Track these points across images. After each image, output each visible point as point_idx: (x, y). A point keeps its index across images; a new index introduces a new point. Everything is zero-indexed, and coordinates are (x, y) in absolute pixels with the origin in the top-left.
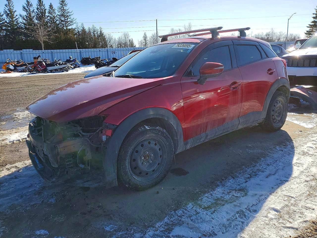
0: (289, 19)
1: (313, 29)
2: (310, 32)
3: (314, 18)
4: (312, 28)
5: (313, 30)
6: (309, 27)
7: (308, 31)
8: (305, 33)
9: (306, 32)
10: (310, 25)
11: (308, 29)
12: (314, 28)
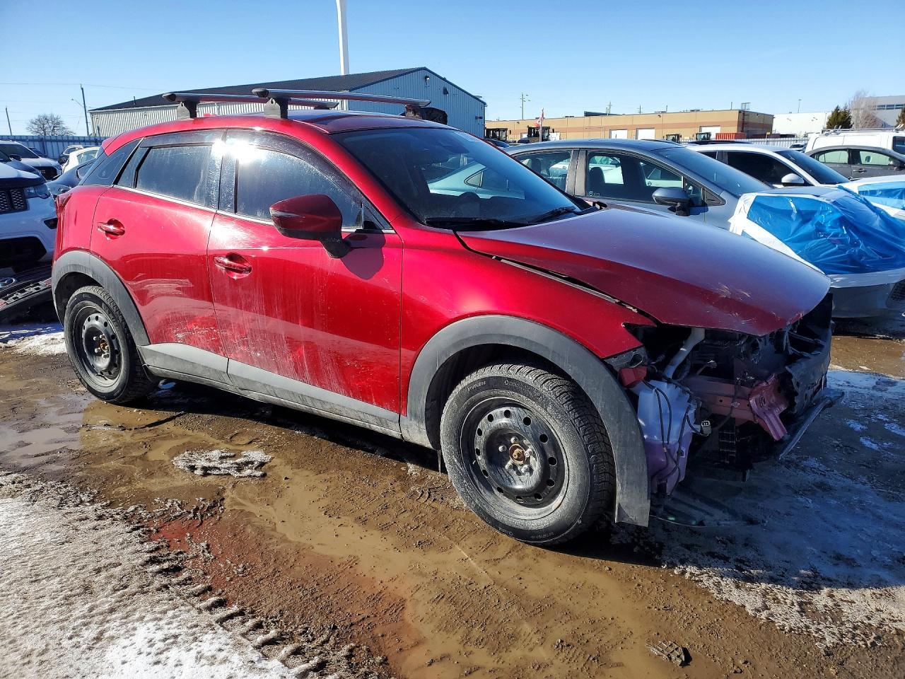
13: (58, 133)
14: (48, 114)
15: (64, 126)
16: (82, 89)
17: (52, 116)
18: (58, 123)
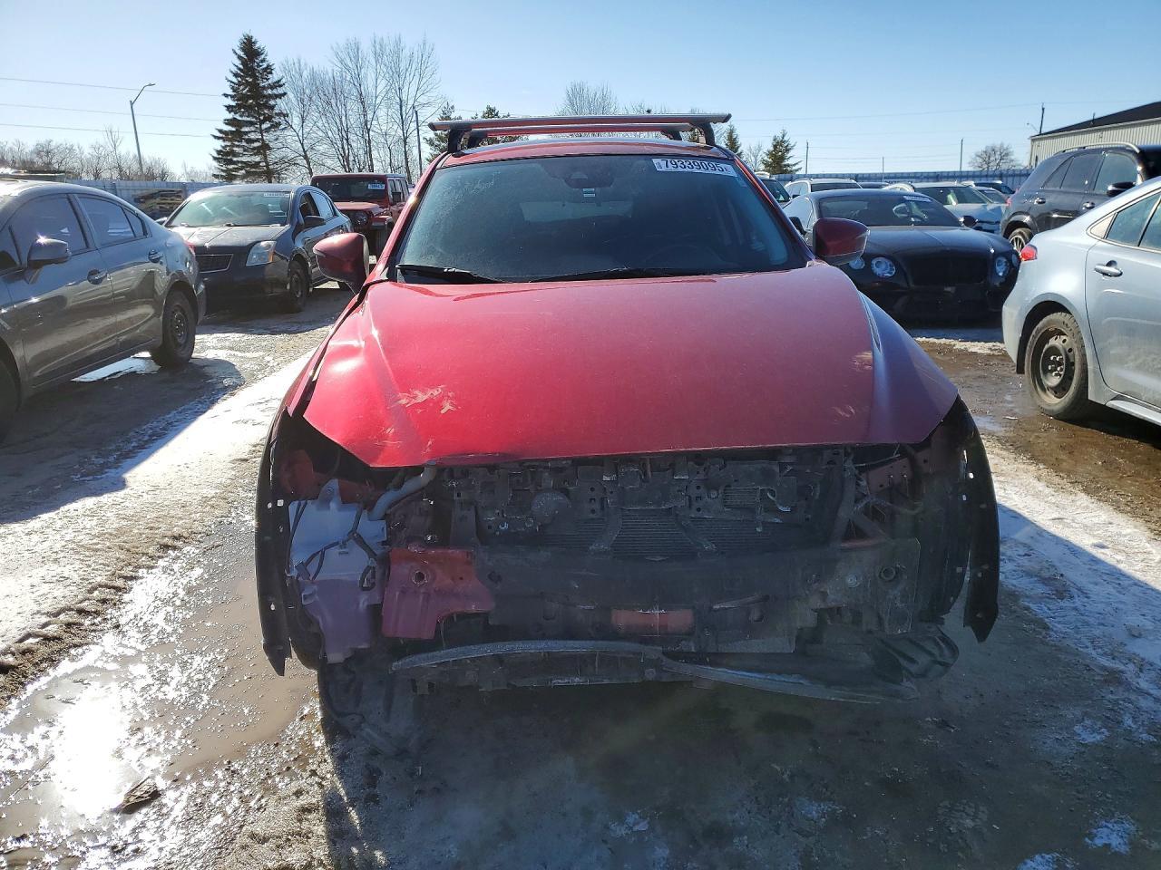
0: (132, 104)
1: (233, 146)
2: (227, 154)
3: (229, 108)
4: (229, 144)
5: (235, 149)
6: (218, 138)
7: (221, 151)
8: (215, 158)
9: (216, 155)
10: (221, 131)
11: (219, 144)
12: (236, 143)
13: (1004, 167)
14: (997, 143)
15: (1013, 157)
16: (1043, 109)
17: (1002, 145)
18: (1007, 155)
